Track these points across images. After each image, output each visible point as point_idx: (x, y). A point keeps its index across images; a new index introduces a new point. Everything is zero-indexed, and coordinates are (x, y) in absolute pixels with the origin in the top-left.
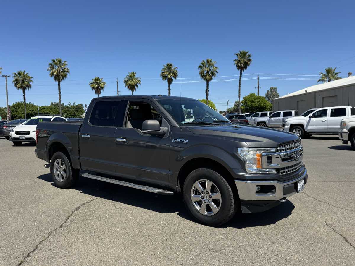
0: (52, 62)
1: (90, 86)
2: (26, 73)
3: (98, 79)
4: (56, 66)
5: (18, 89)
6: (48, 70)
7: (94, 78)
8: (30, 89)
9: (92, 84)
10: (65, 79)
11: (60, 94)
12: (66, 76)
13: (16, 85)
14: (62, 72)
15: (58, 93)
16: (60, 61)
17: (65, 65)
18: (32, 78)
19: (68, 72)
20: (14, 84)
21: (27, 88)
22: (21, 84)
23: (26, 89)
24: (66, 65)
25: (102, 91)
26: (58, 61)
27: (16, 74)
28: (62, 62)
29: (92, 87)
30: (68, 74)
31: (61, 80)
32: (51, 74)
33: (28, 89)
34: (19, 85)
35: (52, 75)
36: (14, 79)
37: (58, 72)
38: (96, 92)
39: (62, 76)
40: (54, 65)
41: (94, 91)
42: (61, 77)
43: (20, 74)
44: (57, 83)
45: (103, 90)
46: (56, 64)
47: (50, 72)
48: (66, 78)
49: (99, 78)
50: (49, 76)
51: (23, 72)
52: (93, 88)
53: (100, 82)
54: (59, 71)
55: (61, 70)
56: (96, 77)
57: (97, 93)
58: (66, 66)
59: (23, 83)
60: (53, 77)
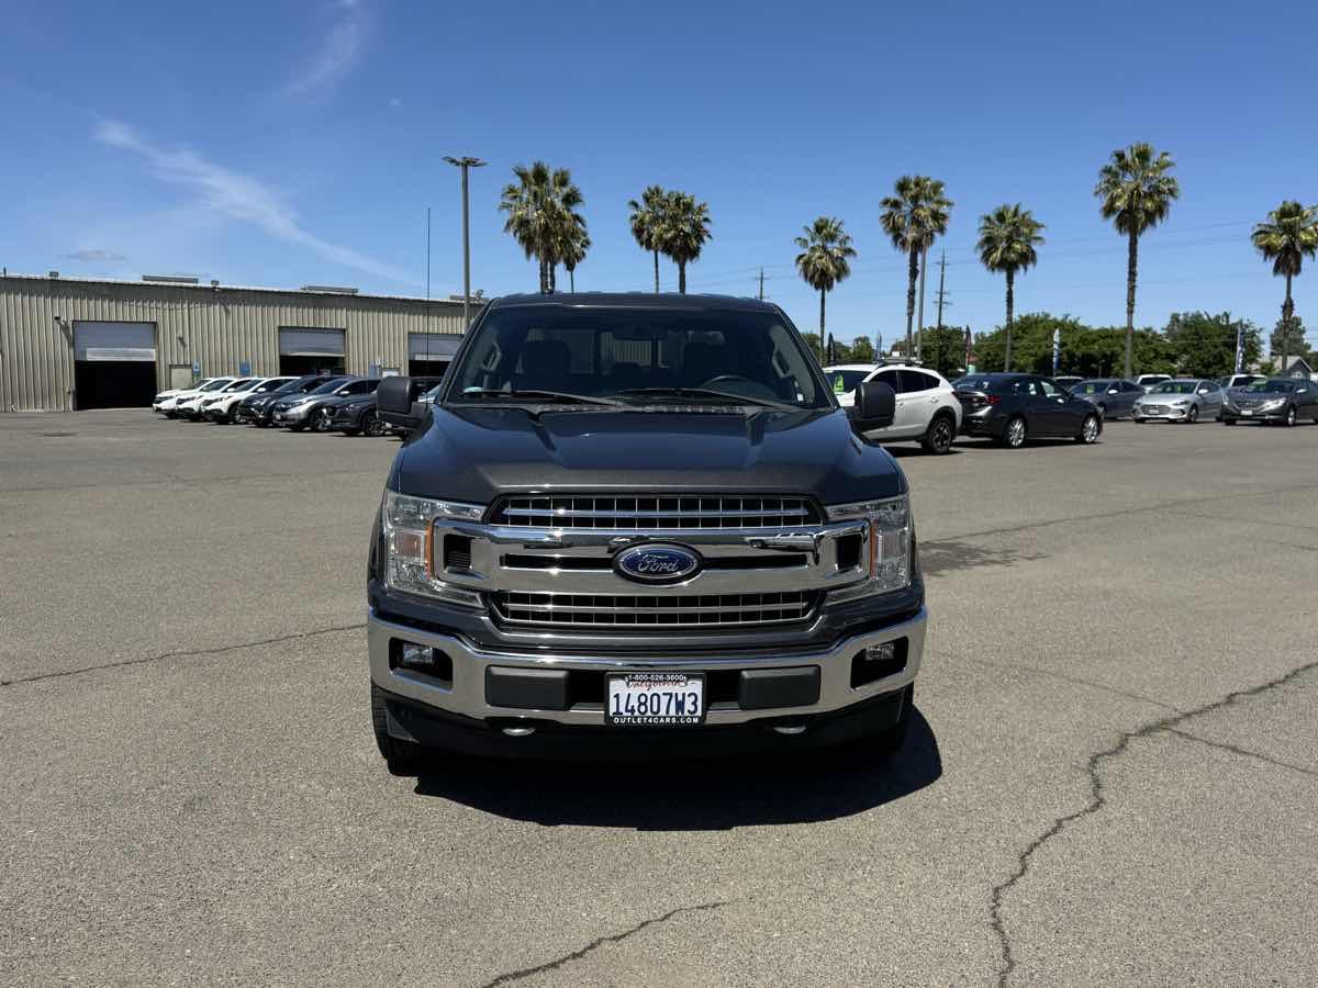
0: (1112, 163)
1: (1253, 242)
2: (1022, 210)
3: (1293, 209)
4: (1128, 175)
5: (993, 270)
6: (1096, 193)
7: (1278, 207)
8: (1030, 267)
9: (1265, 232)
10: (1158, 221)
11: (1134, 281)
12: (1160, 210)
13: (986, 256)
14: (1149, 195)
15: (1127, 276)
16: (1143, 156)
17: (1163, 168)
18: (1043, 226)
19: (1171, 192)
20: (979, 254)
21: (1021, 267)
22: (1002, 253)
23: (1017, 268)
24: (1168, 165)
25: (1306, 260)
26: (1138, 155)
27: (988, 219)
28: (1154, 158)
29: (1261, 247)
30: (1171, 200)
31: (1143, 228)
32: (1104, 209)
33: (1026, 269)
34: (997, 256)
35: (1109, 210)
36: (980, 237)
37: (1131, 197)
38: (1277, 269)
39: (1146, 211)
40: (1121, 172)
41: (1272, 263)
42: (1142, 216)
43: (1001, 217)
44: (1126, 239)
45: (1313, 254)
46: (1125, 167)
47: (1104, 201)
48: (1161, 216)
49: (1298, 207)
50: (1099, 216)
51: (1012, 210)
52: (1269, 250)
53: (1302, 225)
54: (1135, 195)
55: (1145, 189)
56: (1284, 203)
57: (1284, 272)
58: (1167, 169)
59: (1009, 248)
60: (1113, 218)
